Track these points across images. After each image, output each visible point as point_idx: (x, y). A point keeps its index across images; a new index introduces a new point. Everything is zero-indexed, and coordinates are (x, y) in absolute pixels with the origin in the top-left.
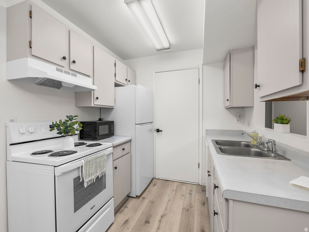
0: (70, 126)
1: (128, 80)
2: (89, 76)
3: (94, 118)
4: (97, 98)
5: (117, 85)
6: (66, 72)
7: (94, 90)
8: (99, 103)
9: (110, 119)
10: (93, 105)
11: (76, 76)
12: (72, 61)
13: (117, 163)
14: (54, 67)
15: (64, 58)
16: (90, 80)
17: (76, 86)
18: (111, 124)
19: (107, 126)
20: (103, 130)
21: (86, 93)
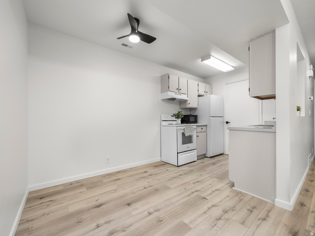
0: (179, 115)
1: (206, 92)
2: (185, 94)
3: (188, 113)
4: (189, 104)
5: (199, 96)
6: (178, 94)
7: (188, 100)
8: (190, 106)
9: (195, 114)
10: (187, 107)
11: (181, 95)
12: (180, 89)
13: (198, 134)
14: (174, 93)
15: (177, 89)
16: (186, 95)
17: (181, 99)
18: (196, 117)
19: (194, 117)
20: (192, 119)
21: (184, 101)
